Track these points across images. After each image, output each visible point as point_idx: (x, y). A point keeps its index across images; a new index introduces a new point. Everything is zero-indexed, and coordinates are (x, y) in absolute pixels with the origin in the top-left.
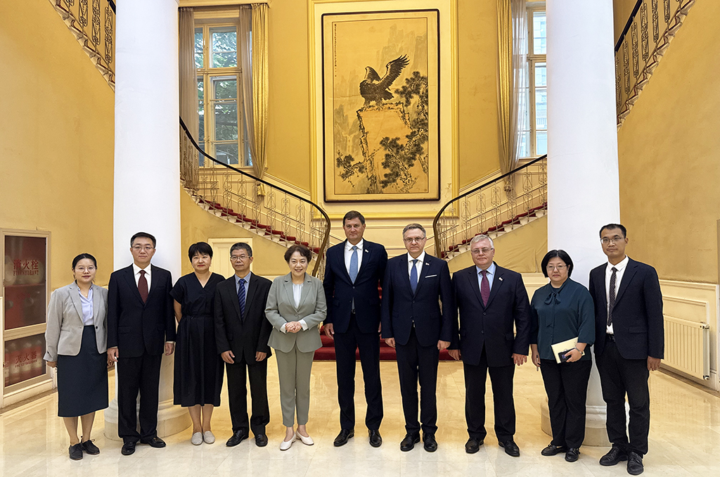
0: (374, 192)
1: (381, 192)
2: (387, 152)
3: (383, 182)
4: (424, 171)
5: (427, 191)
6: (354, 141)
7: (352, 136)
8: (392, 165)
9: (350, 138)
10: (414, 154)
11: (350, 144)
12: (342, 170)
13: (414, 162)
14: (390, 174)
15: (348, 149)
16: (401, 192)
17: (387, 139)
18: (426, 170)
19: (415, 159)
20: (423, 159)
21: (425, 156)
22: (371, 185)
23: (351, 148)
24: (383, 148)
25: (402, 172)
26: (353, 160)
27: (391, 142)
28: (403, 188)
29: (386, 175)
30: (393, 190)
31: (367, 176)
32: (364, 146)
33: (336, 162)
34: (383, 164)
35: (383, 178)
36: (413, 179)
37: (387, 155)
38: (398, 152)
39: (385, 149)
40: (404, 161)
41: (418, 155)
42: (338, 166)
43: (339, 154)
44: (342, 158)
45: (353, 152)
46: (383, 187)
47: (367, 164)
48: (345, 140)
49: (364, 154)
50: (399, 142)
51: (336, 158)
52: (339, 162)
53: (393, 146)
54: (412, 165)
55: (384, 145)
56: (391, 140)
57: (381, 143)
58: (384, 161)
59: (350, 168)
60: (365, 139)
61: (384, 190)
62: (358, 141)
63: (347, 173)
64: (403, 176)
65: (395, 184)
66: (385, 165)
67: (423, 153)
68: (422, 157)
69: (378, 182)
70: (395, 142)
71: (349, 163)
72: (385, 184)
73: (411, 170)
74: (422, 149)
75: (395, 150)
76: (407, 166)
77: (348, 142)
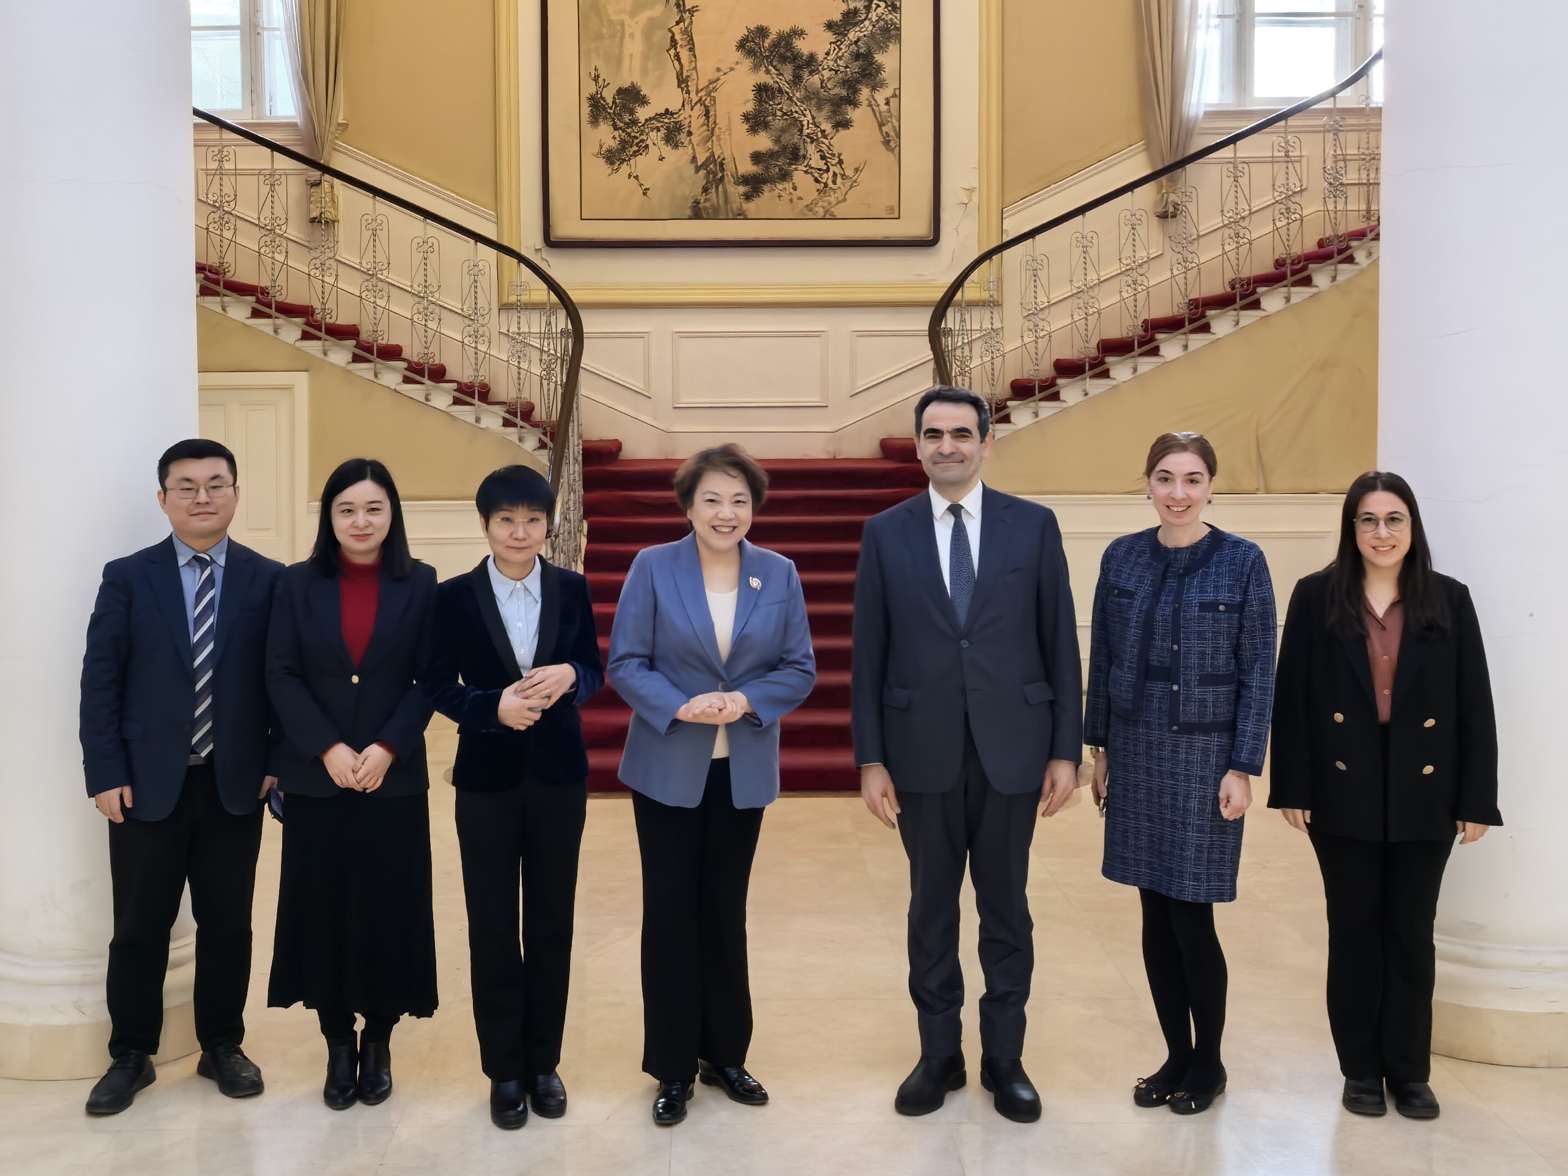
0: (714, 214)
1: (741, 215)
2: (762, 77)
3: (746, 180)
4: (886, 143)
5: (895, 214)
6: (647, 35)
7: (643, 17)
8: (778, 123)
9: (636, 26)
10: (851, 85)
11: (634, 47)
12: (606, 135)
13: (853, 114)
14: (772, 155)
15: (626, 63)
16: (808, 214)
17: (762, 32)
18: (891, 142)
19: (855, 104)
20: (881, 102)
21: (888, 92)
22: (705, 190)
23: (637, 62)
24: (748, 63)
25: (811, 149)
26: (643, 101)
27: (775, 45)
28: (814, 202)
29: (757, 157)
30: (783, 208)
31: (694, 159)
32: (684, 54)
33: (586, 109)
34: (746, 117)
35: (747, 167)
36: (849, 172)
37: (762, 91)
38: (797, 80)
39: (756, 67)
40: (819, 108)
41: (865, 93)
42: (594, 121)
43: (596, 79)
44: (609, 95)
45: (644, 72)
46: (748, 197)
47: (694, 118)
48: (618, 32)
49: (682, 81)
50: (803, 46)
51: (586, 94)
52: (597, 108)
53: (783, 59)
54: (844, 124)
55: (750, 53)
56: (773, 37)
57: (742, 45)
58: (750, 107)
59: (634, 131)
60: (688, 33)
61: (750, 207)
62: (662, 37)
63: (624, 145)
64: (816, 162)
65: (788, 185)
66: (756, 122)
67: (882, 84)
68: (880, 96)
69: (729, 179)
70: (789, 46)
71: (632, 112)
72: (754, 185)
73: (841, 141)
74: (879, 69)
75: (788, 70)
76: (827, 127)
77: (627, 39)
